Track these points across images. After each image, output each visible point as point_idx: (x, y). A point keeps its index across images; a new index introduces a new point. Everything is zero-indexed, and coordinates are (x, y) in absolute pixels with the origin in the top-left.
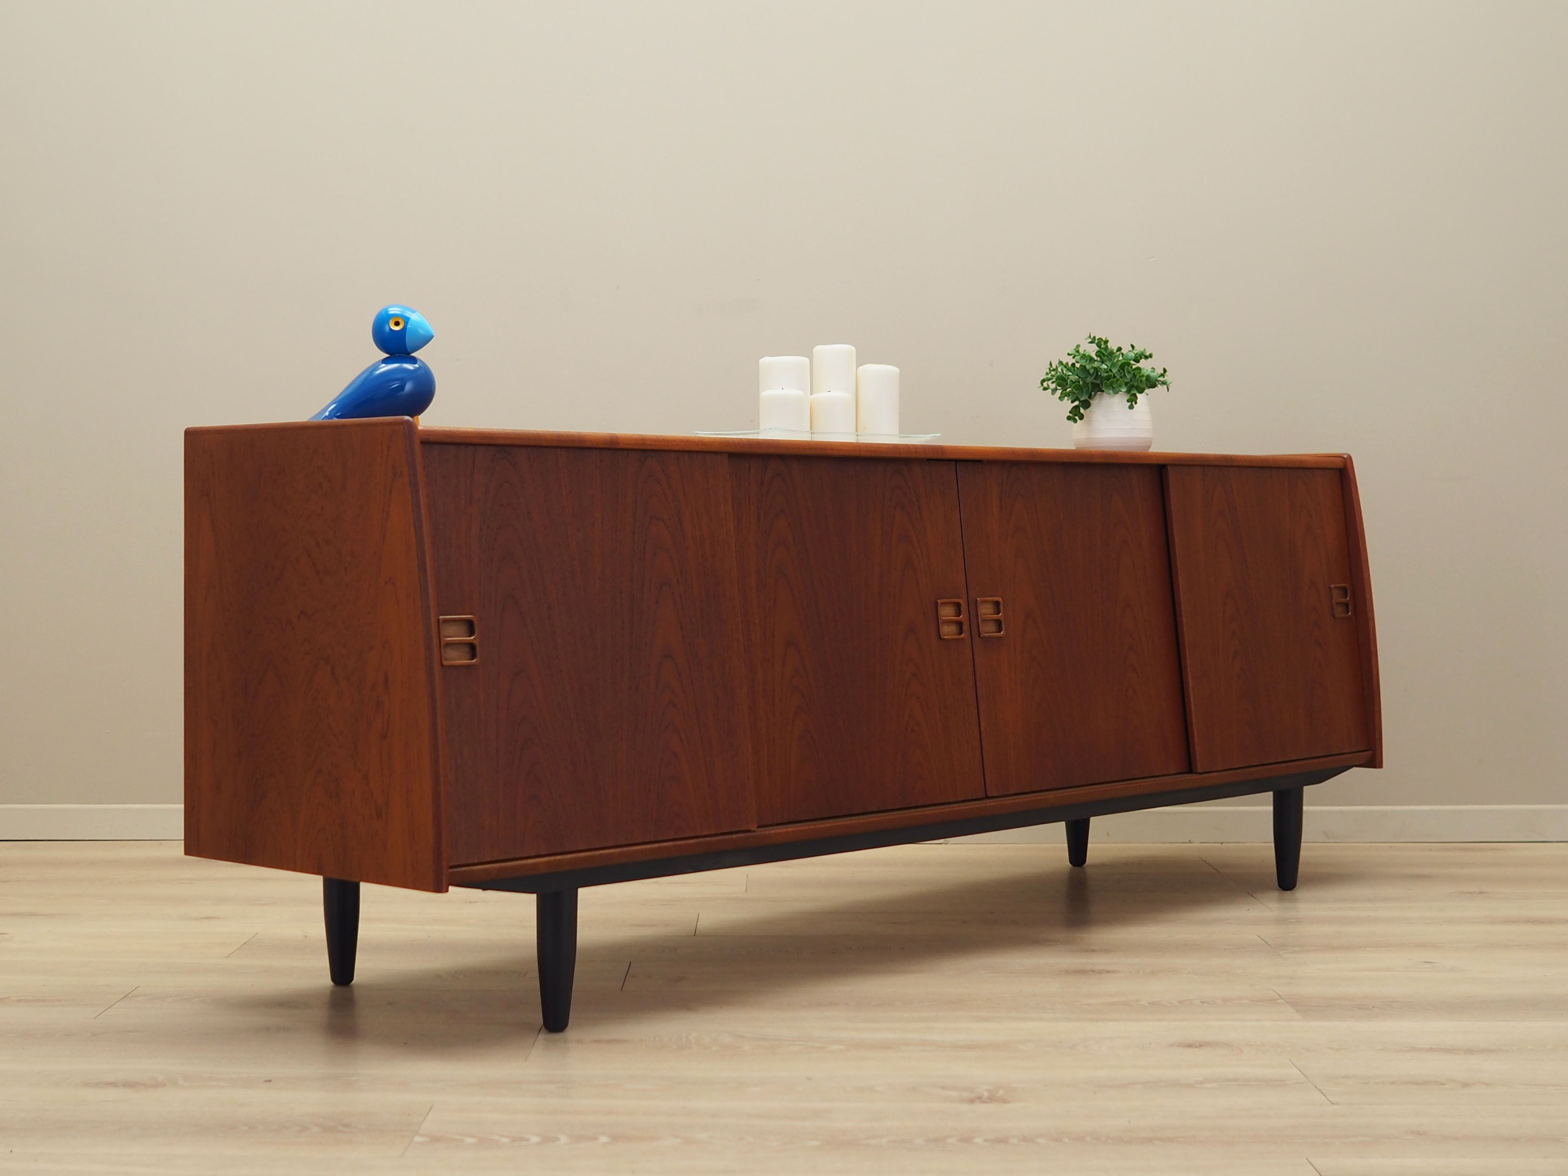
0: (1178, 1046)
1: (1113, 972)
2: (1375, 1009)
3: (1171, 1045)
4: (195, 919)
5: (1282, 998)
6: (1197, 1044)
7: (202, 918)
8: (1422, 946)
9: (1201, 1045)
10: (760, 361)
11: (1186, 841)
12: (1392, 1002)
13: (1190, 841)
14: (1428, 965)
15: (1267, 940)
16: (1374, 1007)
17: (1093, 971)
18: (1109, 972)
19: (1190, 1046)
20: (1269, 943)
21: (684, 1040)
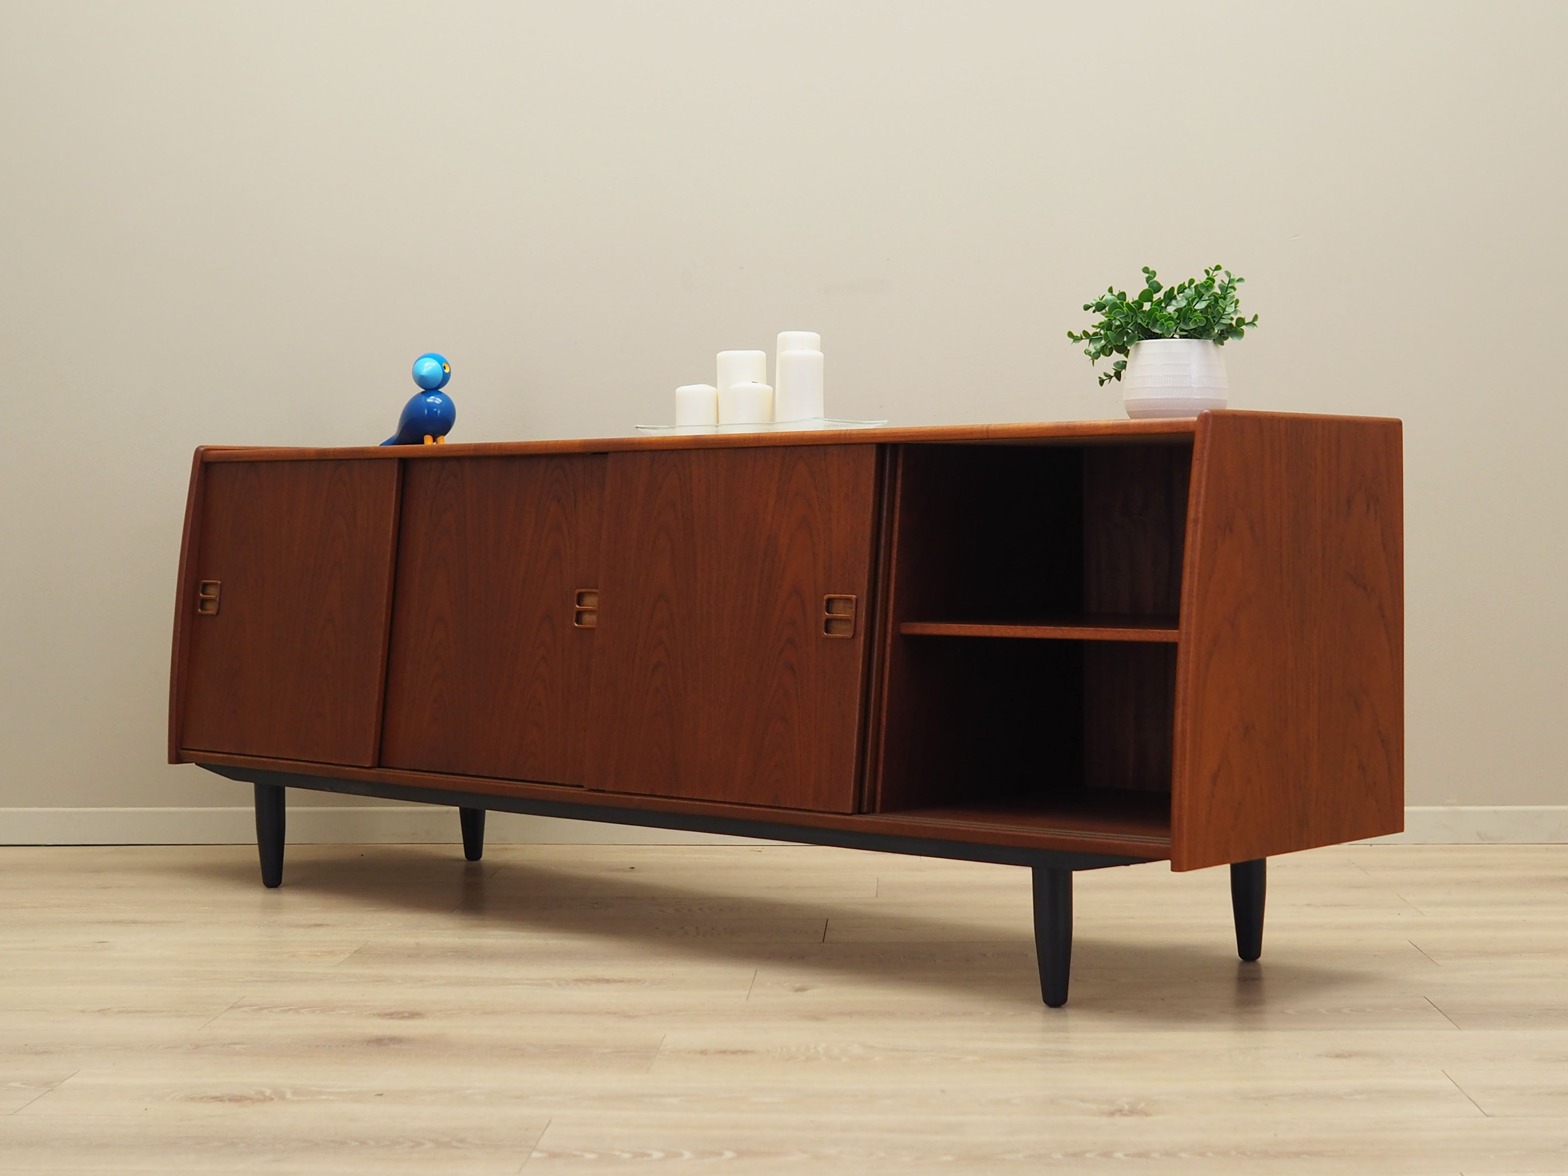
0: (1327, 1056)
3: (1319, 1055)
4: (303, 926)
5: (1433, 1005)
6: (1346, 1055)
7: (312, 925)
10: (719, 355)
15: (1418, 946)
19: (1338, 1056)
21: (812, 1050)
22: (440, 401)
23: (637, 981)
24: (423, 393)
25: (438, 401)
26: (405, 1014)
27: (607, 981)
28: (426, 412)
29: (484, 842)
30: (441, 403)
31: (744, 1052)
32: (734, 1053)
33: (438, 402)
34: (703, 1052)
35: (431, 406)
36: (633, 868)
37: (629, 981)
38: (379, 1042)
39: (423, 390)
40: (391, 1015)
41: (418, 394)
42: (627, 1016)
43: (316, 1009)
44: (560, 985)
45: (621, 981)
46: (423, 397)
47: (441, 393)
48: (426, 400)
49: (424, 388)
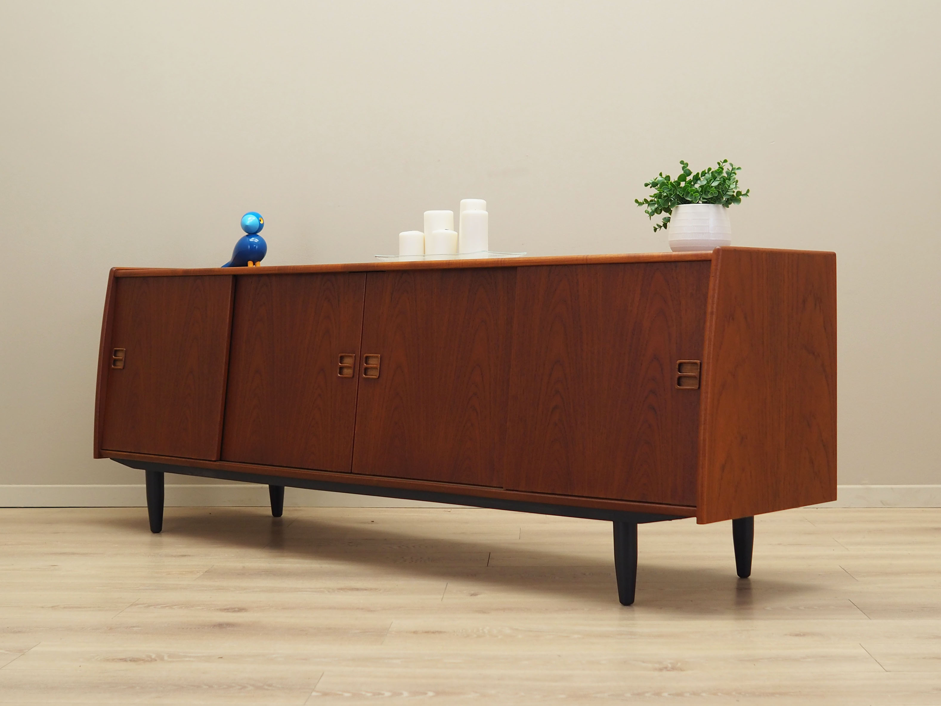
0: (790, 635)
3: (786, 635)
4: (175, 556)
6: (802, 634)
7: (180, 556)
10: (425, 213)
15: (845, 569)
21: (481, 631)
22: (258, 240)
23: (376, 589)
24: (247, 236)
25: (256, 240)
26: (237, 609)
27: (357, 589)
28: (249, 247)
29: (284, 506)
30: (258, 242)
31: (440, 632)
32: (433, 633)
33: (256, 241)
34: (415, 632)
35: (252, 244)
36: (373, 521)
37: (371, 589)
38: (221, 626)
40: (227, 610)
41: (244, 236)
42: (369, 610)
43: (182, 606)
44: (329, 592)
45: (366, 590)
46: (247, 238)
47: (258, 235)
48: (249, 240)
49: (248, 233)
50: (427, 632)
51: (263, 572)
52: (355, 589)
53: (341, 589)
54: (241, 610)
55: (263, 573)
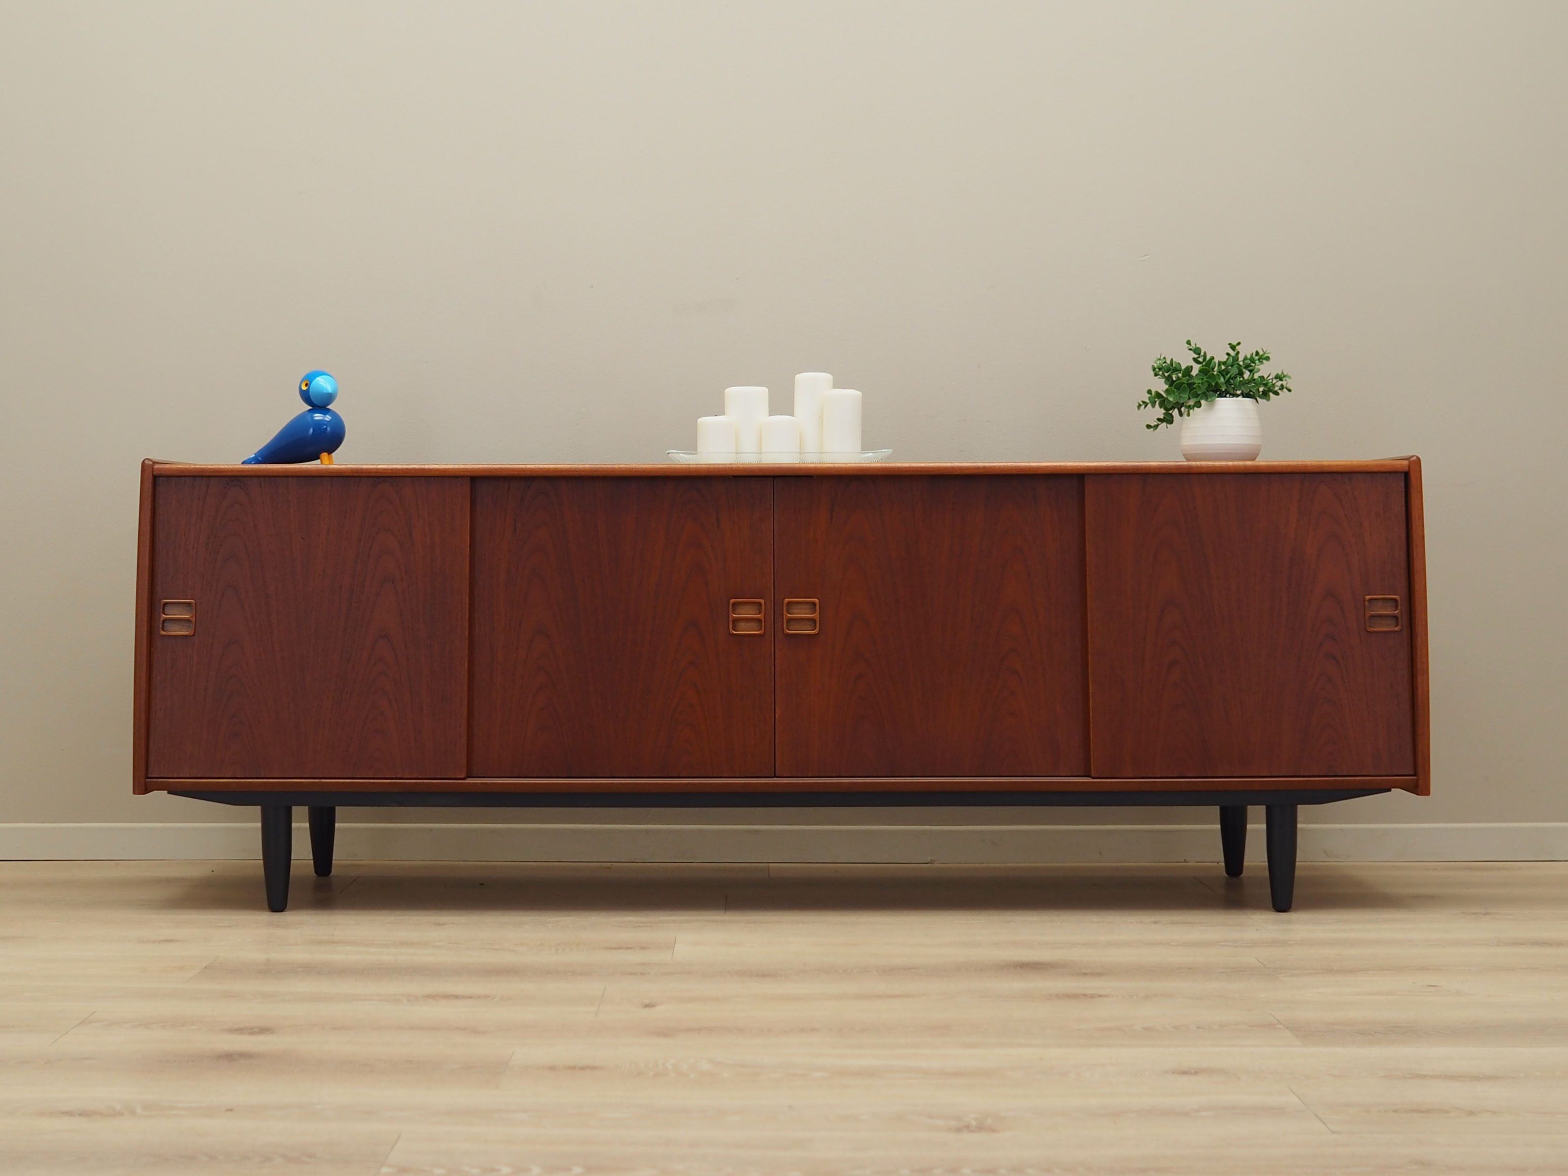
0: (1173, 1073)
1: (1105, 996)
2: (1377, 1034)
4: (154, 942)
5: (1281, 1024)
6: (1193, 1071)
7: (162, 941)
8: (1424, 969)
9: (1196, 1072)
11: (1181, 861)
12: (1394, 1027)
13: (1185, 860)
14: (1432, 989)
15: (1265, 963)
16: (1376, 1033)
17: (1085, 995)
18: (1101, 996)
19: (1185, 1073)
20: (1267, 966)
21: (661, 1066)
22: (330, 418)
23: (487, 997)
24: (309, 410)
25: (328, 418)
26: (256, 1030)
27: (456, 997)
28: (311, 430)
29: (334, 858)
30: (331, 420)
31: (593, 1068)
32: (583, 1068)
33: (328, 420)
34: (552, 1068)
35: (319, 424)
36: (483, 884)
37: (479, 997)
38: (230, 1057)
39: (310, 408)
40: (240, 1031)
41: (306, 411)
42: (475, 1031)
43: (166, 1024)
44: (409, 1000)
45: (471, 997)
46: (310, 414)
47: (329, 409)
48: (312, 418)
49: (311, 406)
50: (573, 1068)
51: (300, 967)
52: (452, 996)
53: (429, 996)
54: (264, 1031)
55: (301, 969)
